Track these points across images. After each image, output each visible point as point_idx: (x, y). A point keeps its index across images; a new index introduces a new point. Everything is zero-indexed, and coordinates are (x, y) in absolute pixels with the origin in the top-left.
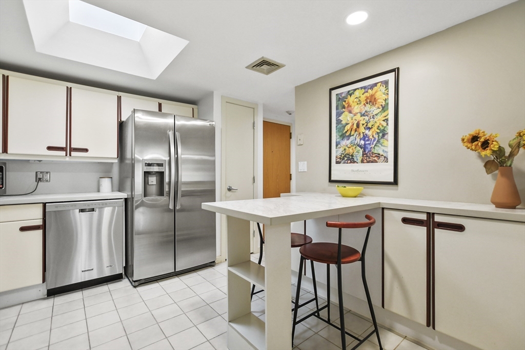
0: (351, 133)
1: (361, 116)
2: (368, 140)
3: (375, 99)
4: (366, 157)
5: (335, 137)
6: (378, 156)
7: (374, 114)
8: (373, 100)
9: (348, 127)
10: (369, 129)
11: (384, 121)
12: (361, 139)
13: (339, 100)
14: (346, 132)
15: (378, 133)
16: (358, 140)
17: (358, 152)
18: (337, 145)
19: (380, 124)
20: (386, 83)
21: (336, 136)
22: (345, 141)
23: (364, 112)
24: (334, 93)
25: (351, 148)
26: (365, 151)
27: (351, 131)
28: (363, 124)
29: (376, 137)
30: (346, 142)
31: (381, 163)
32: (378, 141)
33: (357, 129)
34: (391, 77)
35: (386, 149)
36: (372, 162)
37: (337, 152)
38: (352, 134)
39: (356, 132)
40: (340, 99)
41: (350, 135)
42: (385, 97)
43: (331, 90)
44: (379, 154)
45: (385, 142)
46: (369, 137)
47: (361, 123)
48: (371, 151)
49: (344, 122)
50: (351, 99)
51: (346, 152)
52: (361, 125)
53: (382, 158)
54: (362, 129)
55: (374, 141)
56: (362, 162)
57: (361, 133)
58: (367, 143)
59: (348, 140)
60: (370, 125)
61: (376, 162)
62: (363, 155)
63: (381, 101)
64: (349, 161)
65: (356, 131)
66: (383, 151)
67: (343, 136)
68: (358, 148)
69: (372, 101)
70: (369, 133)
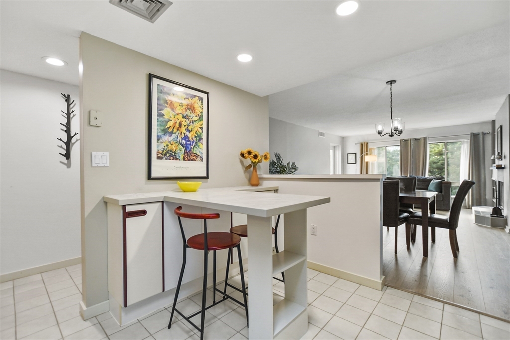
0: (173, 130)
1: (183, 118)
2: (188, 141)
3: (194, 108)
4: (187, 155)
5: (156, 131)
6: (196, 155)
7: (193, 120)
8: (192, 108)
9: (170, 124)
10: (190, 131)
11: (200, 128)
12: (182, 139)
13: (160, 91)
14: (169, 128)
15: (196, 137)
16: (180, 139)
17: (180, 150)
18: (158, 140)
19: (197, 130)
20: (201, 99)
21: (158, 129)
22: (168, 137)
23: (185, 115)
24: (156, 81)
25: (174, 145)
26: (186, 150)
27: (174, 128)
28: (185, 126)
29: (195, 139)
31: (198, 162)
32: (196, 144)
33: (179, 128)
34: (204, 96)
35: (201, 151)
36: (192, 160)
37: (158, 146)
38: (174, 132)
39: (178, 131)
40: (162, 91)
41: (172, 133)
42: (201, 110)
43: (152, 75)
44: (197, 154)
45: (201, 145)
46: (189, 138)
47: (183, 124)
48: (191, 151)
49: (166, 117)
51: (169, 148)
52: (183, 126)
53: (199, 158)
54: (183, 130)
55: (193, 142)
56: (184, 159)
57: (183, 133)
58: (188, 143)
59: (171, 136)
60: (190, 128)
61: (194, 160)
62: (185, 153)
63: (198, 110)
64: (172, 158)
65: (178, 130)
66: (200, 152)
68: (181, 147)
70: (190, 135)
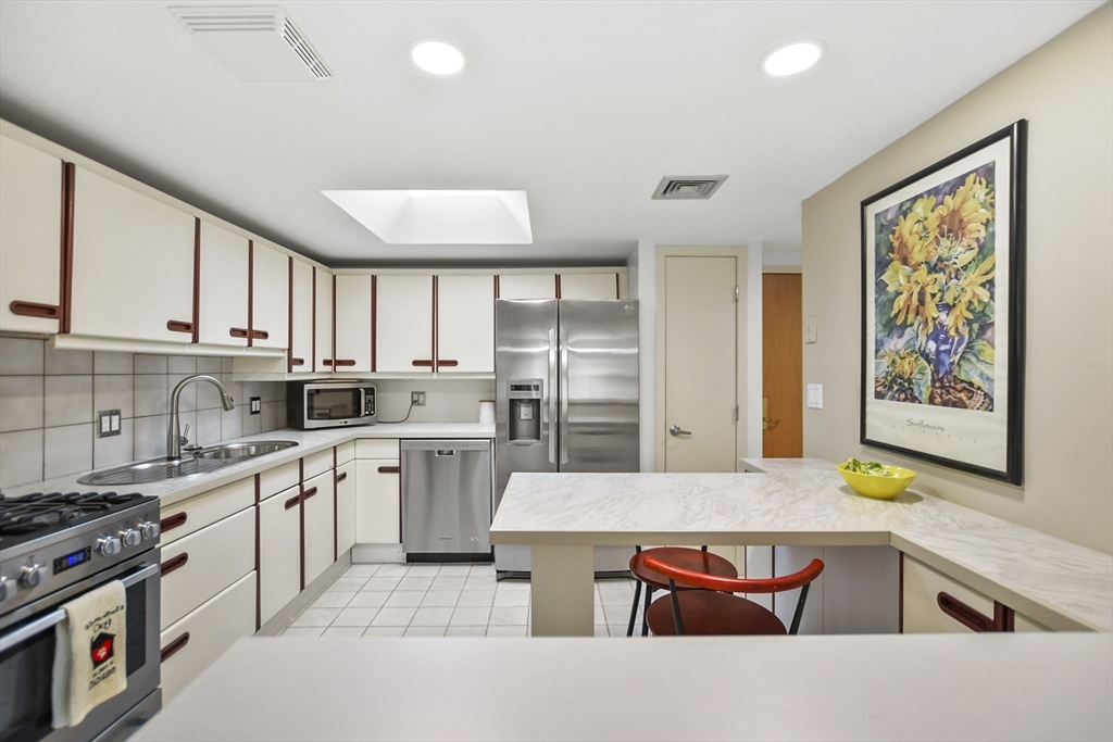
0: (906, 318)
1: (929, 273)
2: (945, 342)
3: (961, 221)
4: (942, 387)
5: (874, 328)
6: (970, 389)
7: (958, 266)
8: (956, 226)
9: (900, 302)
10: (949, 308)
11: (983, 285)
12: (928, 337)
13: (880, 229)
14: (896, 316)
15: (969, 322)
16: (922, 338)
17: (921, 372)
18: (877, 351)
19: (974, 294)
20: (988, 172)
21: (877, 327)
22: (895, 339)
23: (934, 260)
24: (872, 210)
25: (907, 360)
26: (936, 371)
27: (907, 313)
28: (933, 296)
29: (965, 331)
30: (896, 344)
31: (975, 411)
32: (970, 347)
33: (921, 308)
34: (1000, 154)
35: (987, 372)
36: (954, 405)
37: (877, 368)
38: (909, 322)
39: (919, 318)
40: (885, 227)
41: (905, 326)
42: (984, 213)
43: (865, 204)
44: (971, 384)
45: (988, 350)
46: (947, 332)
47: (929, 290)
48: (951, 371)
49: (891, 289)
50: (907, 226)
51: (897, 370)
52: (928, 297)
53: (979, 398)
54: (931, 309)
55: (959, 344)
56: (931, 401)
57: (930, 320)
58: (943, 348)
59: (901, 336)
60: (949, 299)
61: (963, 405)
62: (933, 381)
63: (976, 230)
64: (903, 396)
65: (917, 314)
66: (981, 375)
67: (892, 326)
68: (922, 361)
69: (953, 227)
70: (947, 320)
